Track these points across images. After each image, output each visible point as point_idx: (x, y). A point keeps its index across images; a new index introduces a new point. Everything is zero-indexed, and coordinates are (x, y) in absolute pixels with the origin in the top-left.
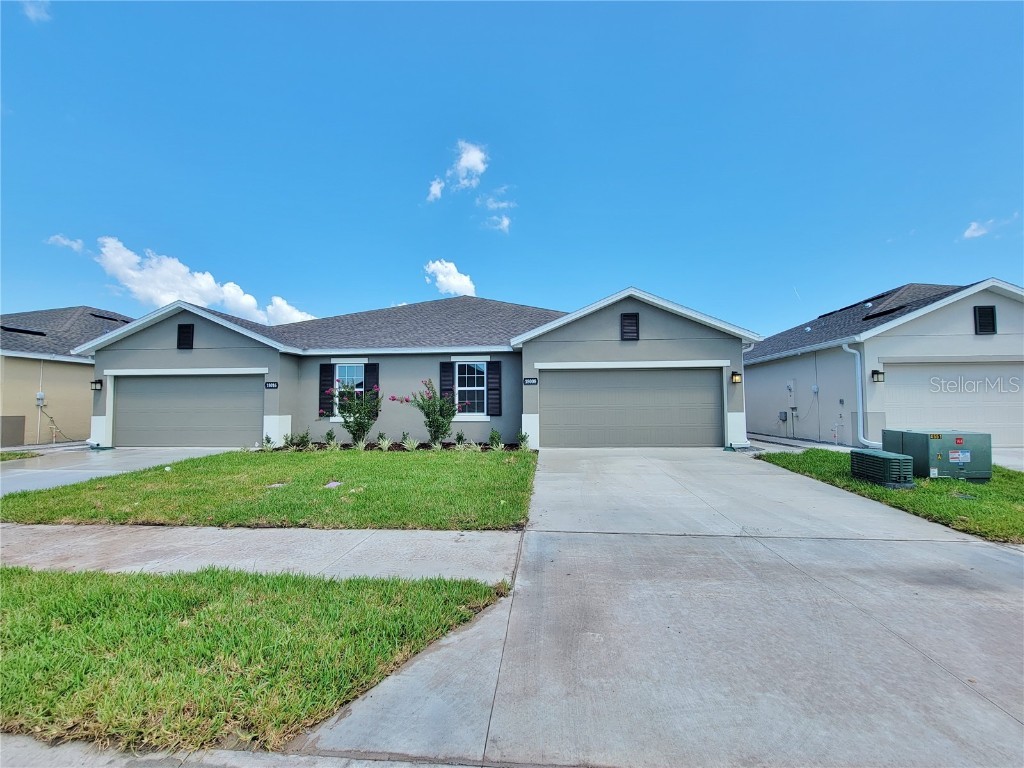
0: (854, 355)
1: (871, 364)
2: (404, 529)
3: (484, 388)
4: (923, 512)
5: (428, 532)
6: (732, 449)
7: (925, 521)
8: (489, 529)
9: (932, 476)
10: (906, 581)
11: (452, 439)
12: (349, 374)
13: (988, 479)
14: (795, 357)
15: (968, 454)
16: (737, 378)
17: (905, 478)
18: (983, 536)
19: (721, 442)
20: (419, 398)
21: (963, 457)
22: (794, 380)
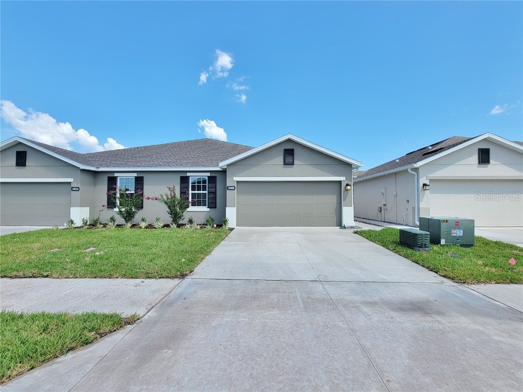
0: (414, 175)
1: (423, 180)
2: (110, 278)
3: (206, 192)
4: (427, 265)
5: (124, 280)
6: (345, 227)
7: (427, 270)
8: (163, 278)
9: (442, 243)
10: (392, 309)
11: (185, 221)
12: (126, 183)
13: (472, 245)
14: (385, 176)
15: (462, 231)
16: (349, 187)
17: (425, 245)
18: (452, 279)
19: (340, 224)
20: (165, 198)
21: (459, 233)
22: (385, 188)
